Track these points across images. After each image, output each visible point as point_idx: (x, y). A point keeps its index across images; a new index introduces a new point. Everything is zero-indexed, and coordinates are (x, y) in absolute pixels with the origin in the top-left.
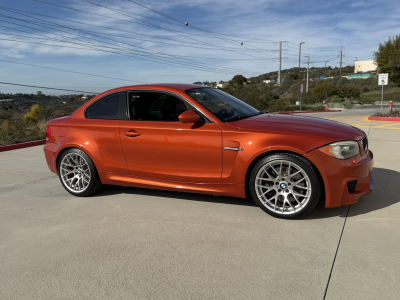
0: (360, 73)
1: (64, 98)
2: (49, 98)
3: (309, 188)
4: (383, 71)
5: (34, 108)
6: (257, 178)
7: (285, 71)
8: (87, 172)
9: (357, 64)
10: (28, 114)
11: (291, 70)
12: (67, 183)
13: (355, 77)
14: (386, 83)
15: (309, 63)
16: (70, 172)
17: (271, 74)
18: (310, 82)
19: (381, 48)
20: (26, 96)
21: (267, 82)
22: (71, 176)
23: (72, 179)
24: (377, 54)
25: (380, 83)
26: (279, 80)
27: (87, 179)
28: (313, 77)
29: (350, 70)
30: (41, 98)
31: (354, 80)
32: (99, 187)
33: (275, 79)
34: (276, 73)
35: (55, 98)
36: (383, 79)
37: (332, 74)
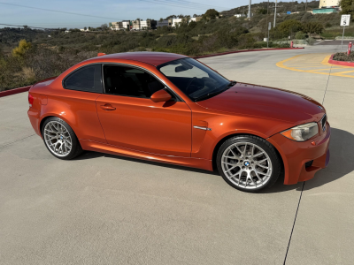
0: (324, 8)
3: (270, 168)
4: (347, 13)
5: (21, 43)
6: (224, 156)
8: (69, 139)
11: (260, 5)
12: (52, 147)
13: (319, 12)
14: (348, 24)
16: (53, 138)
17: (241, 8)
18: (277, 17)
20: (14, 30)
21: (238, 16)
22: (55, 141)
23: (56, 144)
25: (342, 24)
26: (249, 14)
27: (69, 145)
28: (280, 12)
29: (315, 5)
31: (319, 15)
32: (79, 152)
33: (246, 14)
34: (246, 7)
36: (346, 20)
37: (298, 9)
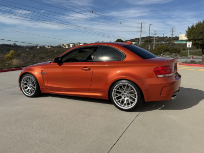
0: (182, 40)
1: (27, 47)
2: (20, 46)
5: (12, 51)
7: (144, 38)
9: (180, 36)
10: (8, 55)
11: (147, 37)
13: (179, 42)
14: (191, 46)
15: (155, 34)
17: (136, 39)
18: (155, 44)
19: (189, 29)
20: (7, 45)
21: (134, 43)
24: (187, 31)
25: (188, 46)
26: (140, 42)
28: (158, 41)
29: (177, 39)
30: (15, 47)
31: (179, 44)
33: (138, 42)
34: (139, 39)
35: (23, 47)
36: (189, 44)
37: (167, 41)
